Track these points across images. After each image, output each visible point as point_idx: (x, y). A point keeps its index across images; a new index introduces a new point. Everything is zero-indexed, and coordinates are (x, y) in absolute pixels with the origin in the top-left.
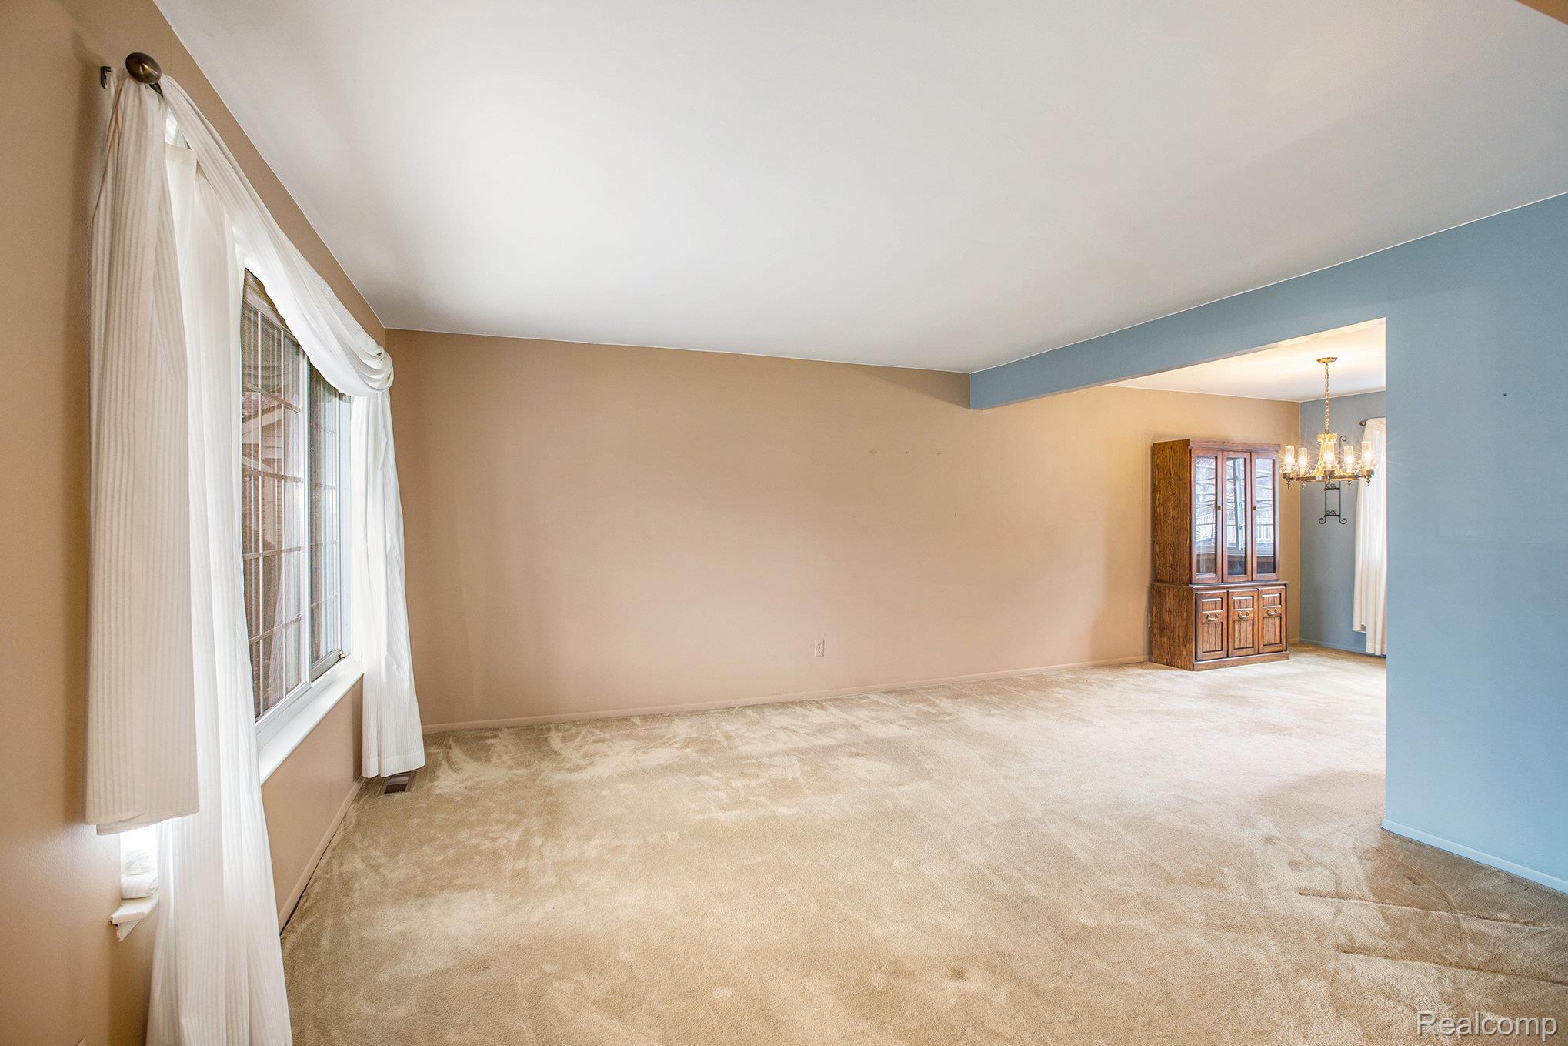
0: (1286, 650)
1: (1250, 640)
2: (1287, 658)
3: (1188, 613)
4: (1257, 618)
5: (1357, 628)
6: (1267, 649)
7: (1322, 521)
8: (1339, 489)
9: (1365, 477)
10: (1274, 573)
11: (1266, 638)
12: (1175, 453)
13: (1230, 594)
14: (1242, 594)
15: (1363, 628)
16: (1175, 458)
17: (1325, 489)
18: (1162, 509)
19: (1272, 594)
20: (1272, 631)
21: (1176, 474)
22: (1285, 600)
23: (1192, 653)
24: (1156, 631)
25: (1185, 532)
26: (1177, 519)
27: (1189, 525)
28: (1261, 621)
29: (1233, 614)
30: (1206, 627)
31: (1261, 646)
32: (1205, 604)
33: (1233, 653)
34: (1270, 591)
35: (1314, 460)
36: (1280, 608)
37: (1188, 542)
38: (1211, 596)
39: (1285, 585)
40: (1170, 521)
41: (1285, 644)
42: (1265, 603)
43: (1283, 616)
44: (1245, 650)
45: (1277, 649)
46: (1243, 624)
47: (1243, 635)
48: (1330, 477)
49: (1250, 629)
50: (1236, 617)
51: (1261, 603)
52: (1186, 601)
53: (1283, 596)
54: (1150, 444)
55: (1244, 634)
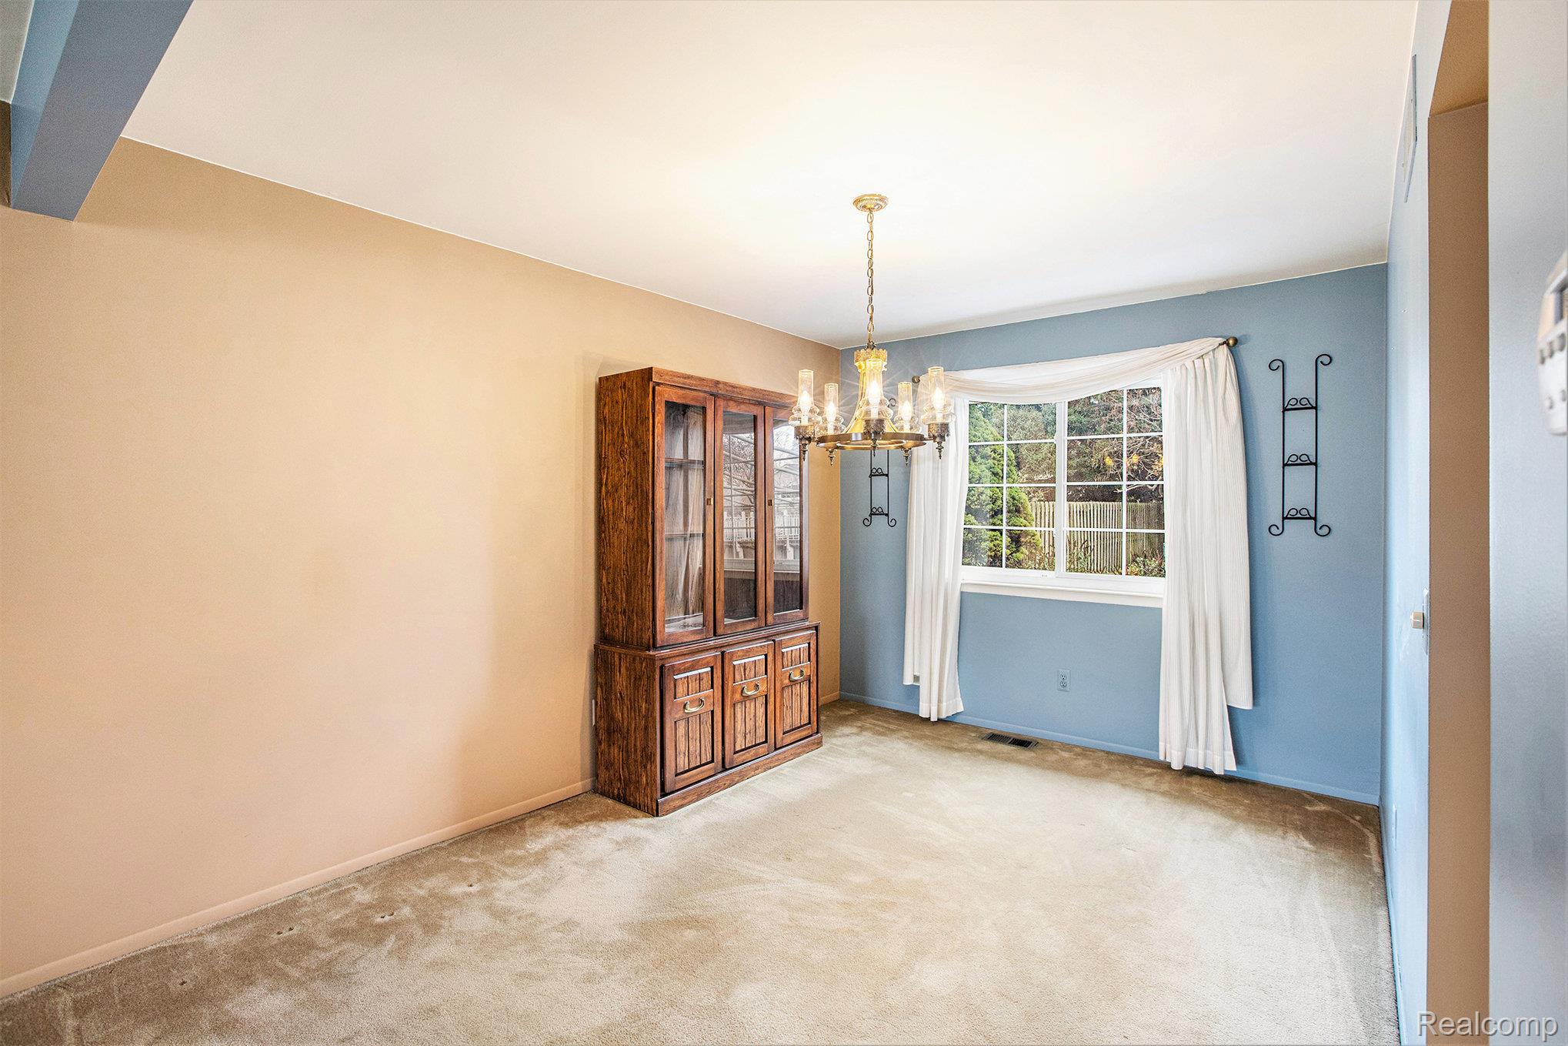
0: (817, 733)
1: (761, 731)
2: (819, 743)
3: (649, 701)
4: (772, 691)
5: (908, 681)
6: (789, 738)
7: (867, 522)
8: (887, 475)
9: (934, 438)
10: (801, 608)
11: (788, 721)
12: (631, 396)
13: (727, 657)
14: (747, 654)
15: (916, 678)
16: (629, 403)
17: (871, 476)
18: (610, 502)
19: (796, 646)
20: (797, 708)
21: (631, 435)
22: (815, 654)
23: (655, 781)
24: (603, 736)
25: (645, 548)
26: (632, 522)
27: (650, 534)
28: (778, 694)
29: (733, 693)
30: (682, 726)
31: (780, 735)
32: (679, 684)
33: (732, 761)
34: (793, 642)
35: (850, 400)
36: (808, 668)
37: (649, 566)
38: (692, 668)
39: (816, 628)
40: (622, 525)
41: (815, 723)
42: (785, 663)
43: (813, 679)
44: (753, 751)
45: (804, 734)
46: (750, 705)
47: (750, 724)
48: (876, 433)
49: (761, 711)
50: (738, 696)
51: (779, 664)
52: (644, 681)
53: (813, 646)
54: (593, 380)
55: (752, 723)
